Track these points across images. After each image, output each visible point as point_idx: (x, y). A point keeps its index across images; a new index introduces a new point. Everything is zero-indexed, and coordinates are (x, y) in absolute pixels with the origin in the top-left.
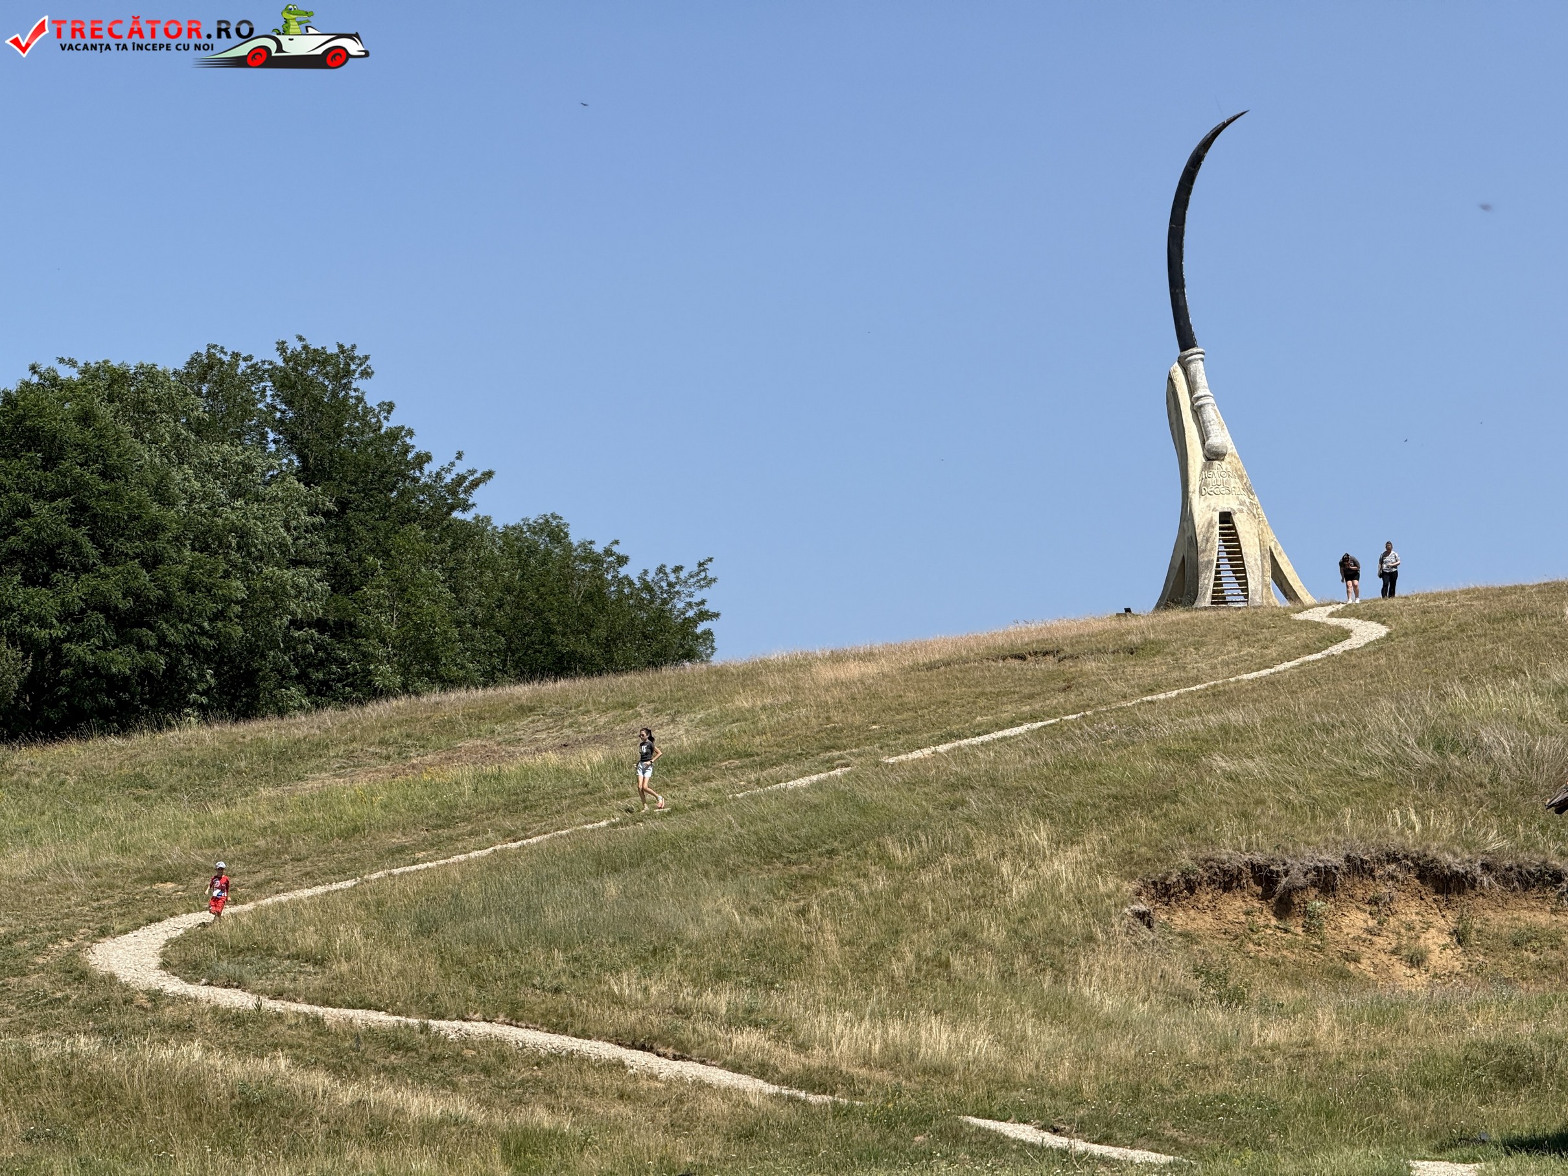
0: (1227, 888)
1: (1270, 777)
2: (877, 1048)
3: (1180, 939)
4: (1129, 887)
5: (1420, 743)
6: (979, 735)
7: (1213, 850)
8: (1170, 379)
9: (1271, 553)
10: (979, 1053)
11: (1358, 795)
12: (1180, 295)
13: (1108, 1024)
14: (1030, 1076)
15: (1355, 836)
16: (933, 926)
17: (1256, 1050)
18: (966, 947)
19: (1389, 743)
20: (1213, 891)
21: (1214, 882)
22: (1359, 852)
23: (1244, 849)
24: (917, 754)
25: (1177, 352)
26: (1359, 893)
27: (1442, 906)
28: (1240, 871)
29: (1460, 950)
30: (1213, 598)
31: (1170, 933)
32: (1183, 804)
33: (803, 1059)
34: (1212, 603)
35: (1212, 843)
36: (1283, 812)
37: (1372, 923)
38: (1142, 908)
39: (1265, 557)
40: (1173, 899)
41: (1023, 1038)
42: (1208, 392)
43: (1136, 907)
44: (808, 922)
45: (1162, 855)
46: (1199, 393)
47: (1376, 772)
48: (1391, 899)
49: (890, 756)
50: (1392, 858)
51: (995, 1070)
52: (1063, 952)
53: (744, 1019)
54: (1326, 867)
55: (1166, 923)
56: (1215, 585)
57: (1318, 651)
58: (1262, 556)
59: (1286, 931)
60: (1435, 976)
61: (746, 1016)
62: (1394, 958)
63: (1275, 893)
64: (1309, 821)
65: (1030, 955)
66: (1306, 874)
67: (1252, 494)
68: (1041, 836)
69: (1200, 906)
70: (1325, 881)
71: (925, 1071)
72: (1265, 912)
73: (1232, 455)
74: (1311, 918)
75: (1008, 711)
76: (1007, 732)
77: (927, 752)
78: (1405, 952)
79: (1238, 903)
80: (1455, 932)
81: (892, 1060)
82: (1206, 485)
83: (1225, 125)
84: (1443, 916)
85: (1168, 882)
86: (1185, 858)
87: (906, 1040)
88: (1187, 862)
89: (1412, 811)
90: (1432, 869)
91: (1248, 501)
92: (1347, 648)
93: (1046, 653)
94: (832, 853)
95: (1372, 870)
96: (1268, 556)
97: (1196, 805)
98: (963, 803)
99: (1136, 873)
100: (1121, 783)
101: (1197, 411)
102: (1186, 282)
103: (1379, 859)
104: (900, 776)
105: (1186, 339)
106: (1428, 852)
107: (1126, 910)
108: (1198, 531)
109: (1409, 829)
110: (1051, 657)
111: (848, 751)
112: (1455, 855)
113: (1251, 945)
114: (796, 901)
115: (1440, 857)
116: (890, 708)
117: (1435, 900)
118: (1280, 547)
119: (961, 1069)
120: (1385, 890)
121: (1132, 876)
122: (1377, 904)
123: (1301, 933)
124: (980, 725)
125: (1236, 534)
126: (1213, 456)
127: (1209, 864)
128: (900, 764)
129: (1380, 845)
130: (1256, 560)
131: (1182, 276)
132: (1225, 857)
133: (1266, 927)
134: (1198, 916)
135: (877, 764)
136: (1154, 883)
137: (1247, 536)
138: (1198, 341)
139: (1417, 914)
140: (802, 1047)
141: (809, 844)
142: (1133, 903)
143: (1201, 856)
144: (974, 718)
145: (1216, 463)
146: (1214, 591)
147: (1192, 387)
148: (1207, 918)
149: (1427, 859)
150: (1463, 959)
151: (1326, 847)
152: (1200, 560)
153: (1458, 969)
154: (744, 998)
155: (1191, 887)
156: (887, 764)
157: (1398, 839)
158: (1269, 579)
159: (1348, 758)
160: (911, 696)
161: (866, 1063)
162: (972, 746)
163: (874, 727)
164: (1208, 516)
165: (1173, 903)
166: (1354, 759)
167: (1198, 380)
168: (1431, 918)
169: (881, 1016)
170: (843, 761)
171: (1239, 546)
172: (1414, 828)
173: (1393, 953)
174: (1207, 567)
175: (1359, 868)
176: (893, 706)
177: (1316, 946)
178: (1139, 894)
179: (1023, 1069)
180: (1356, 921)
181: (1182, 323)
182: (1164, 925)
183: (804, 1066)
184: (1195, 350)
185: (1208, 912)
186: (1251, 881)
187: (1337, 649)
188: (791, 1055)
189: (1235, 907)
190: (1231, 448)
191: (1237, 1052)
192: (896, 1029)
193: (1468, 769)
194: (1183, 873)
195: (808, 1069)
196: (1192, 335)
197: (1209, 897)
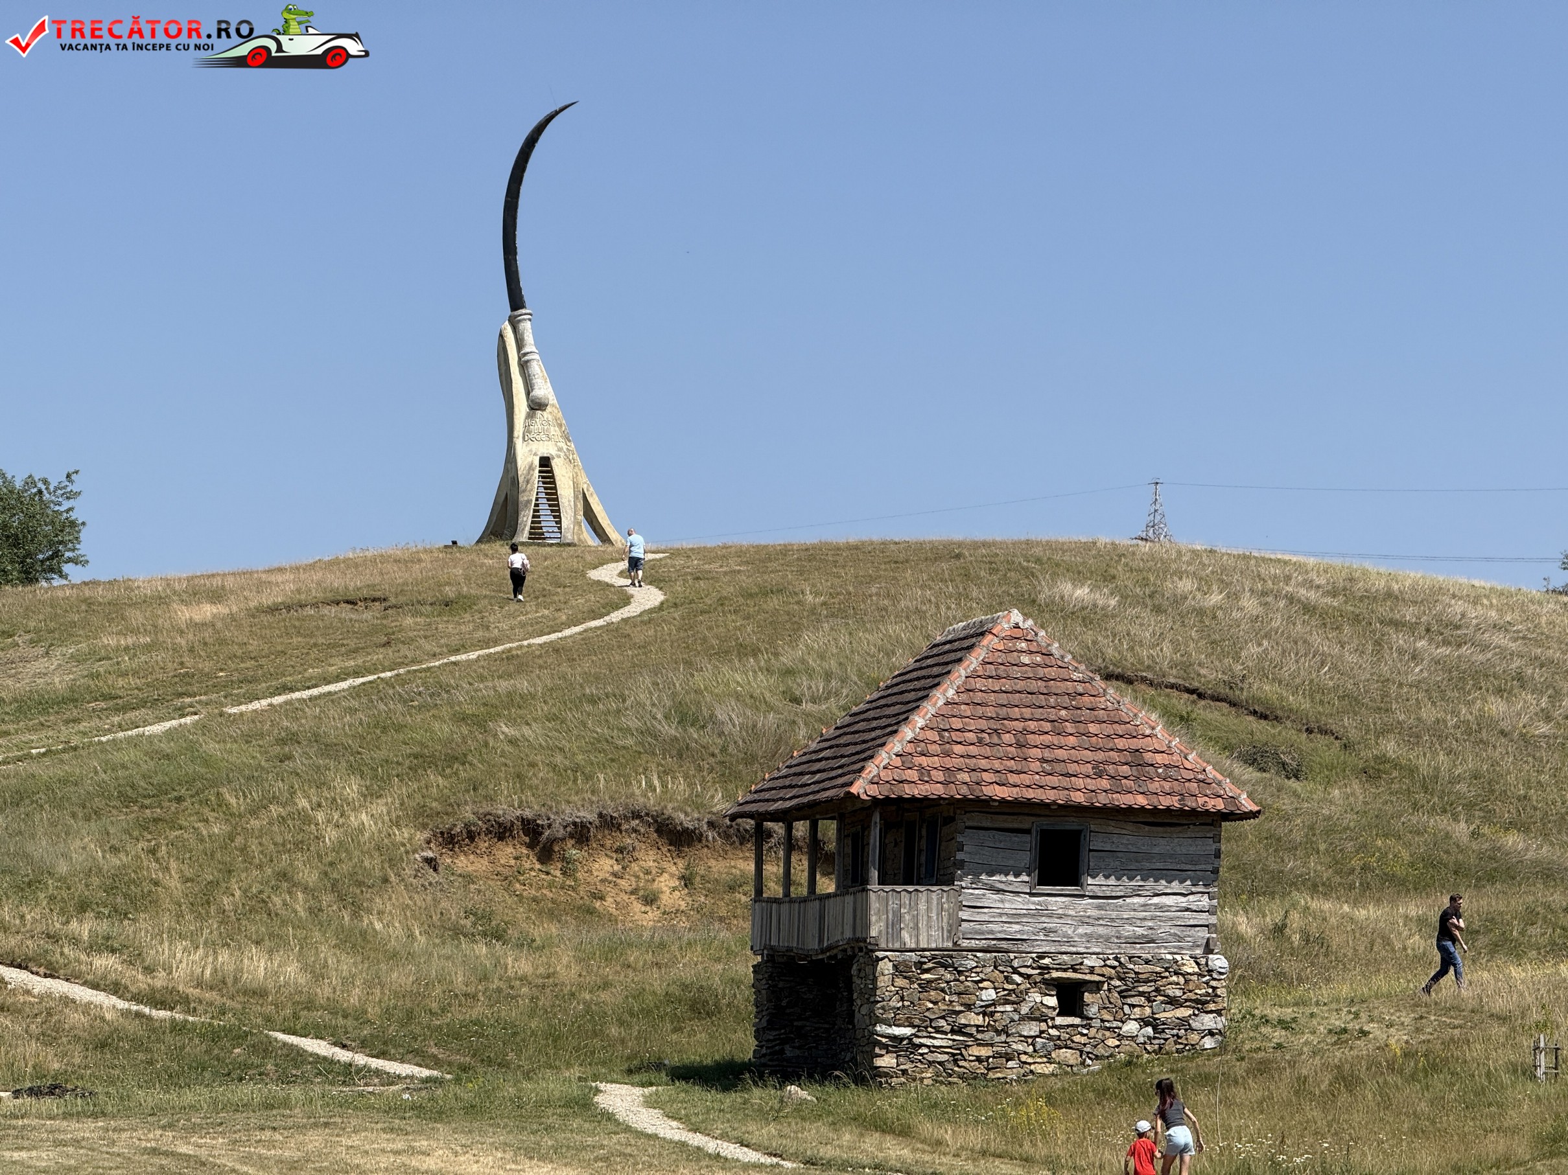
0: (501, 838)
1: (544, 743)
2: (208, 972)
3: (460, 879)
4: (421, 836)
5: (667, 717)
6: (309, 688)
7: (492, 805)
8: (501, 336)
9: (584, 494)
10: (289, 978)
11: (612, 760)
12: (513, 262)
13: (394, 955)
14: (328, 999)
15: (607, 798)
16: (260, 867)
17: (509, 979)
18: (285, 885)
19: (642, 718)
20: (490, 840)
21: (491, 832)
22: (610, 810)
23: (516, 806)
24: (256, 705)
25: (508, 312)
26: (608, 843)
27: (674, 855)
28: (512, 824)
29: (686, 891)
30: (531, 533)
31: (453, 874)
32: (471, 764)
33: (150, 981)
34: (529, 538)
35: (492, 799)
36: (551, 774)
37: (617, 868)
38: (430, 854)
39: (578, 498)
40: (457, 846)
41: (326, 965)
42: (534, 349)
43: (425, 854)
44: (157, 861)
45: (450, 810)
46: (526, 350)
47: (630, 741)
48: (634, 849)
49: (233, 706)
50: (636, 815)
51: (301, 992)
52: (362, 892)
53: (102, 944)
54: (582, 822)
55: (449, 866)
56: (533, 522)
57: (601, 616)
58: (576, 497)
59: (548, 873)
60: (664, 913)
61: (104, 942)
62: (633, 897)
63: (539, 842)
64: (570, 783)
65: (336, 894)
66: (565, 827)
67: (570, 441)
68: (352, 788)
69: (478, 852)
70: (581, 834)
71: (245, 993)
72: (531, 858)
73: (553, 405)
74: (568, 863)
75: (337, 664)
76: (332, 688)
77: (264, 703)
78: (641, 893)
79: (510, 850)
80: (683, 877)
81: (219, 984)
82: (530, 432)
83: (557, 113)
84: (675, 864)
85: (453, 832)
86: (468, 813)
87: (232, 967)
88: (470, 816)
89: (655, 776)
90: (668, 825)
91: (565, 447)
92: (625, 616)
93: (374, 600)
94: (179, 799)
95: (620, 825)
96: (581, 496)
97: (480, 766)
98: (289, 757)
99: (427, 824)
100: (422, 744)
101: (524, 366)
102: (518, 250)
103: (625, 816)
104: (239, 728)
105: (516, 301)
106: (665, 811)
107: (417, 856)
108: (519, 473)
109: (651, 791)
110: (377, 604)
111: (197, 698)
112: (686, 814)
113: (518, 885)
114: (149, 841)
115: (674, 815)
116: (235, 656)
117: (669, 850)
118: (591, 489)
119: (273, 991)
120: (629, 841)
121: (424, 826)
122: (622, 852)
123: (558, 875)
124: (310, 679)
125: (553, 477)
126: (536, 406)
127: (487, 818)
128: (241, 714)
129: (627, 804)
130: (569, 501)
131: (515, 244)
132: (501, 812)
133: (532, 869)
134: (476, 860)
135: (221, 715)
136: (442, 833)
137: (563, 479)
138: (527, 304)
139: (654, 861)
140: (149, 970)
141: (161, 791)
142: (423, 850)
143: (481, 811)
144: (305, 670)
145: (539, 412)
146: (532, 528)
147: (520, 344)
148: (482, 862)
149: (663, 817)
150: (689, 899)
151: (583, 806)
152: (521, 499)
153: (683, 908)
154: (104, 927)
155: (471, 836)
156: (230, 715)
157: (642, 800)
158: (581, 517)
159: (609, 728)
160: (254, 645)
161: (199, 985)
162: (302, 701)
163: (221, 674)
164: (530, 460)
165: (456, 849)
166: (613, 730)
167: (526, 338)
168: (665, 865)
169: (212, 946)
170: (192, 709)
171: (555, 488)
172: (655, 790)
173: (632, 893)
174: (526, 506)
175: (609, 823)
176: (238, 654)
177: (570, 886)
178: (429, 842)
179: (323, 992)
180: (605, 865)
181: (513, 287)
182: (448, 867)
183: (149, 985)
184: (523, 311)
185: (485, 856)
186: (521, 832)
187: (616, 616)
188: (140, 977)
189: (507, 853)
190: (552, 399)
191: (493, 982)
192: (224, 956)
193: (704, 741)
194: (466, 825)
195: (153, 990)
196: (521, 297)
197: (486, 844)
